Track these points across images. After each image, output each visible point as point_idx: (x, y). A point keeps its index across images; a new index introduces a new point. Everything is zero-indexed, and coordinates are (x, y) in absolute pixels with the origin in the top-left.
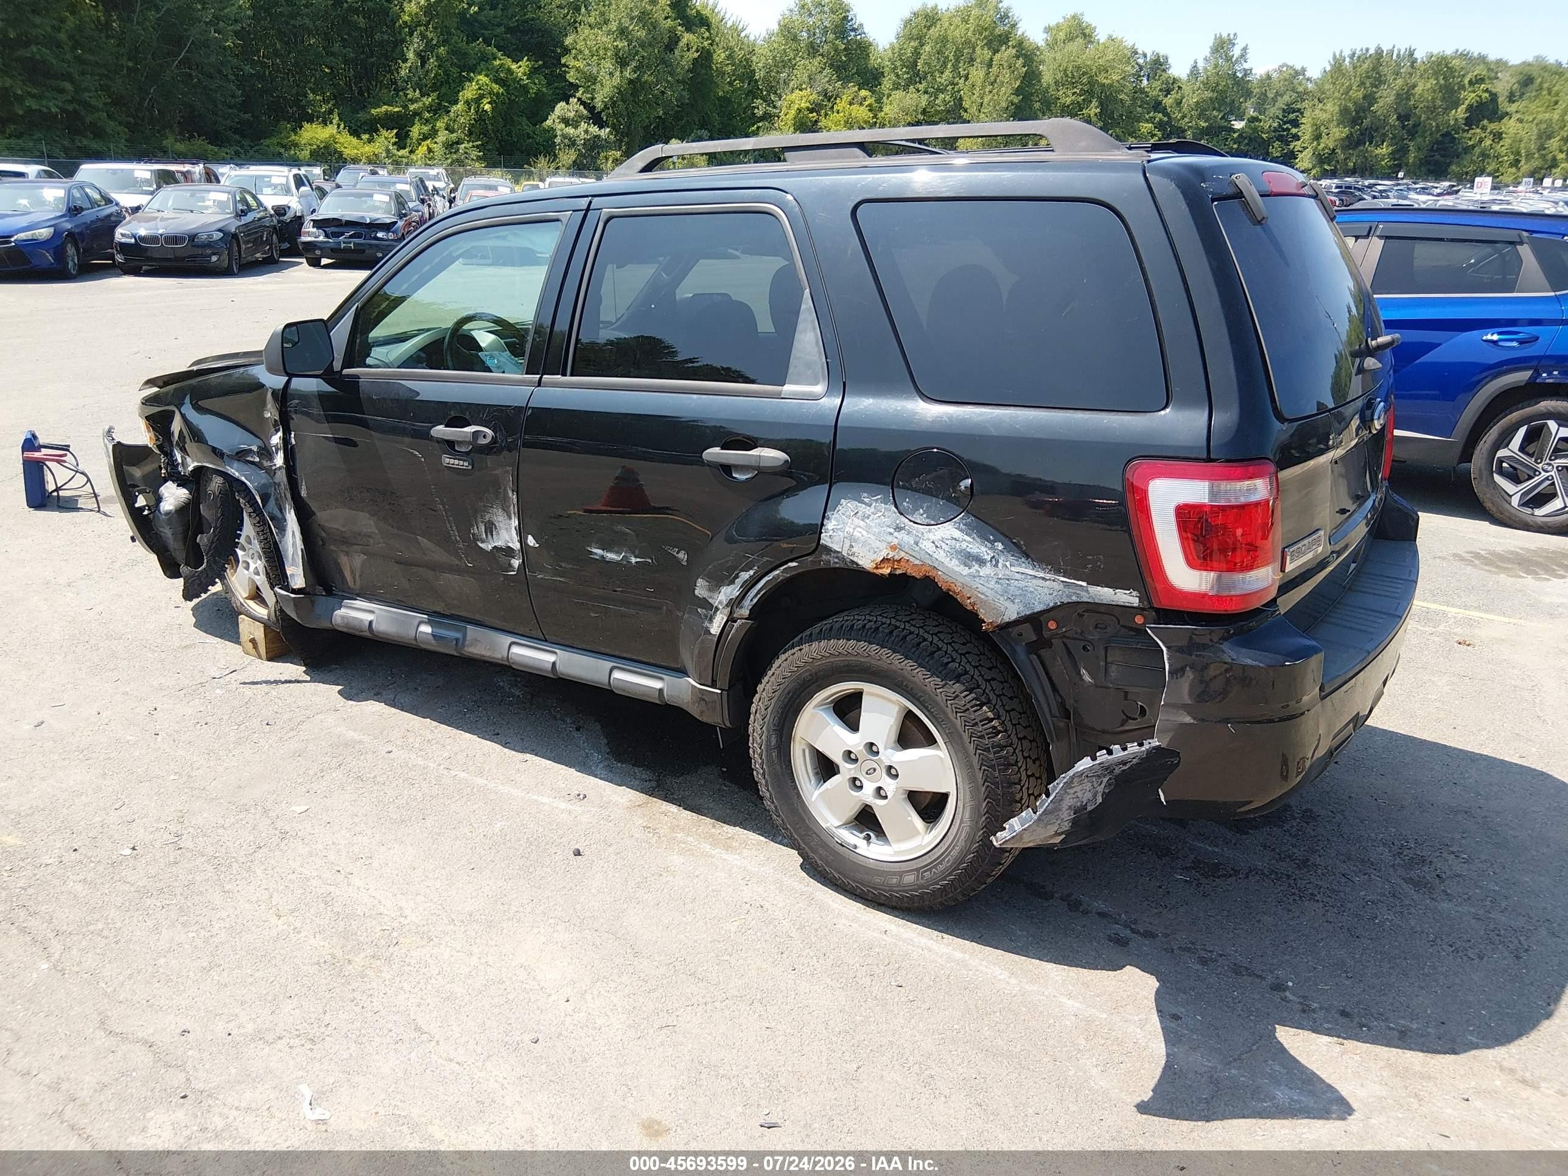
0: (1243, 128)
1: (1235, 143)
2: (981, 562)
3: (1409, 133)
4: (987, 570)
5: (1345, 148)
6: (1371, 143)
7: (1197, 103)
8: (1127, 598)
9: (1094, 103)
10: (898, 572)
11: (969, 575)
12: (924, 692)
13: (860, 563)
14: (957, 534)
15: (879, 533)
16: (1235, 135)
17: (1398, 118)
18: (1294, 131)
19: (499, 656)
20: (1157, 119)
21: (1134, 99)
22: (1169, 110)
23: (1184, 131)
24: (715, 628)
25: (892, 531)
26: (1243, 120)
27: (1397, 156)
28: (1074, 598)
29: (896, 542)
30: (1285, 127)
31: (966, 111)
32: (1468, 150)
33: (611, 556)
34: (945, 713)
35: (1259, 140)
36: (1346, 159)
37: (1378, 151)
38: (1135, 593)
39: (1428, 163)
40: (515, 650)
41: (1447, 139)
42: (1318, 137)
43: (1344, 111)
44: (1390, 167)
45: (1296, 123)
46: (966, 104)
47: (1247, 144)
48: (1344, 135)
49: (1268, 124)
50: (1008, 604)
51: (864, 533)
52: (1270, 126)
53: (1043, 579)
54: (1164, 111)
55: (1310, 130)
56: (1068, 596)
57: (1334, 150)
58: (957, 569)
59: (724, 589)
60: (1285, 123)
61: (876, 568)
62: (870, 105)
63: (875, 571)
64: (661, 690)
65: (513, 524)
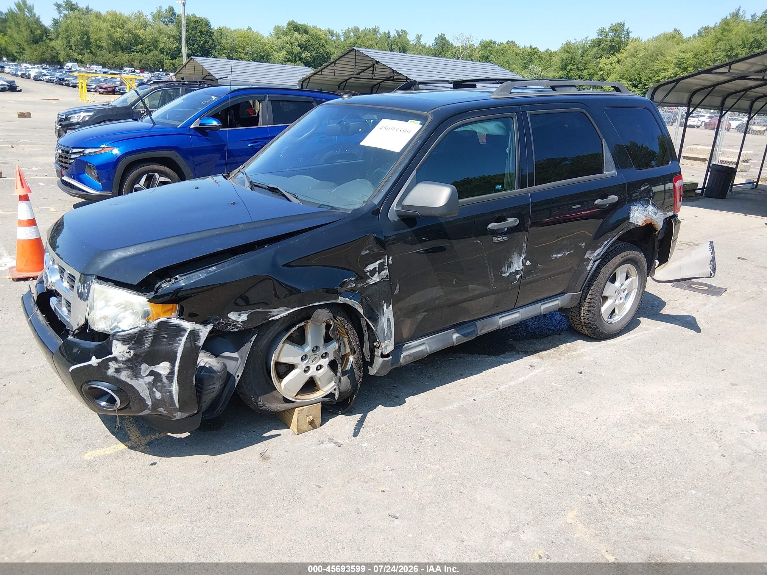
4: (657, 216)
8: (671, 214)
10: (646, 223)
13: (639, 224)
14: (652, 208)
24: (589, 268)
25: (644, 211)
29: (646, 214)
33: (558, 255)
38: (673, 212)
40: (501, 320)
51: (639, 214)
53: (662, 214)
59: (596, 252)
63: (643, 225)
64: (558, 304)
65: (522, 258)
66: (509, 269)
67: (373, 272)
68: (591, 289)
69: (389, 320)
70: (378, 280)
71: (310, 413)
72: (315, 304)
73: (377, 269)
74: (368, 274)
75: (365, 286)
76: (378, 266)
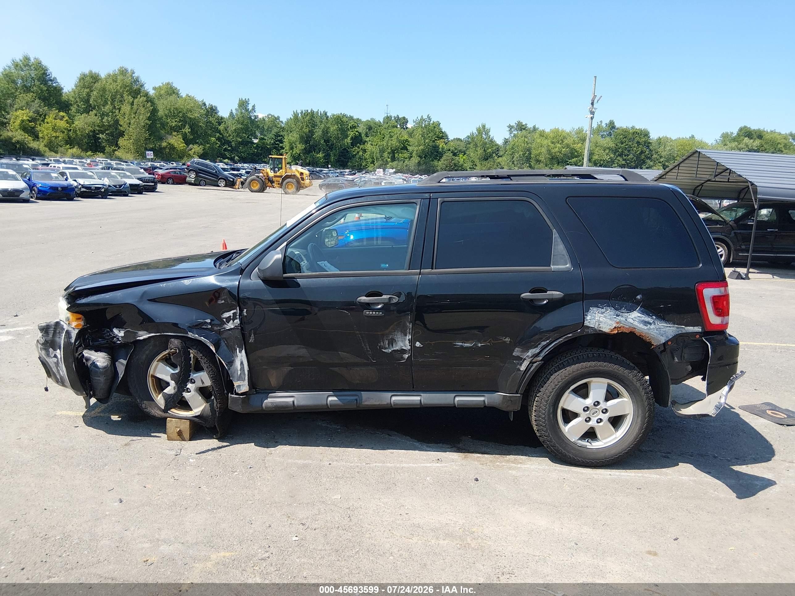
0: (258, 143)
1: (255, 149)
2: (650, 324)
3: (330, 148)
4: (652, 326)
5: (304, 154)
6: (315, 152)
7: (235, 130)
8: (698, 329)
9: (187, 127)
10: (620, 332)
11: (647, 329)
12: (624, 376)
13: (604, 330)
14: (639, 315)
15: (611, 318)
16: (255, 146)
17: (324, 142)
18: (281, 145)
19: (385, 403)
20: (217, 136)
21: (206, 126)
22: (222, 132)
23: (231, 142)
24: (523, 368)
25: (615, 317)
26: (257, 139)
27: (326, 158)
28: (680, 332)
29: (618, 320)
30: (277, 143)
31: (121, 126)
32: (354, 156)
33: (466, 345)
34: (632, 383)
35: (266, 149)
36: (305, 158)
37: (318, 155)
38: (700, 327)
39: (339, 161)
40: (394, 398)
41: (345, 151)
42: (292, 148)
43: (302, 137)
44: (324, 163)
45: (281, 142)
46: (121, 123)
47: (261, 150)
48: (303, 148)
49: (269, 140)
50: (661, 337)
51: (605, 319)
52: (270, 142)
53: (670, 327)
54: (219, 132)
55: (288, 145)
56: (678, 332)
57: (299, 154)
58: (643, 327)
59: (530, 351)
60: (276, 141)
61: (611, 331)
62: (66, 120)
63: (611, 333)
64: (484, 401)
65: (408, 338)
66: (391, 346)
67: (228, 319)
68: (538, 395)
69: (242, 363)
70: (233, 327)
71: (179, 426)
72: (170, 334)
73: (232, 317)
74: (225, 320)
75: (222, 330)
76: (232, 315)
